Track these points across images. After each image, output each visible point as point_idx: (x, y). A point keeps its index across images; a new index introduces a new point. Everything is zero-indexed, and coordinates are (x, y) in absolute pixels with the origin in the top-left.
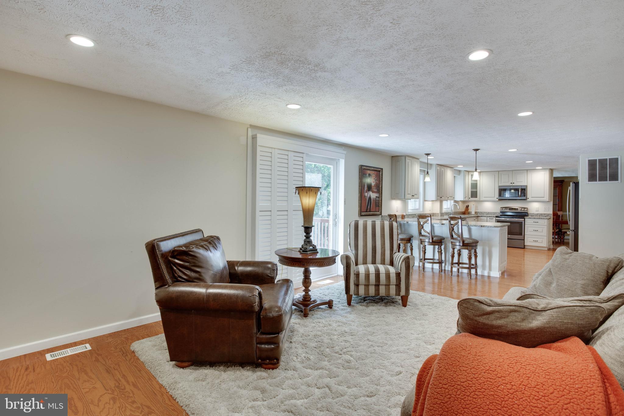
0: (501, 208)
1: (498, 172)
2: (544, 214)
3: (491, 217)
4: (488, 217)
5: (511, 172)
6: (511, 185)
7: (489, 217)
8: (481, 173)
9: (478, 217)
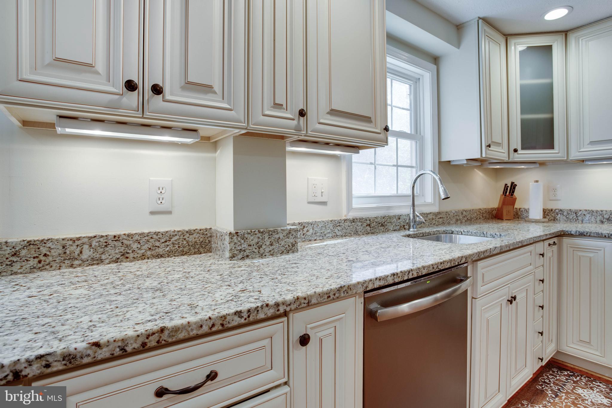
8: (572, 38)
9: (561, 235)
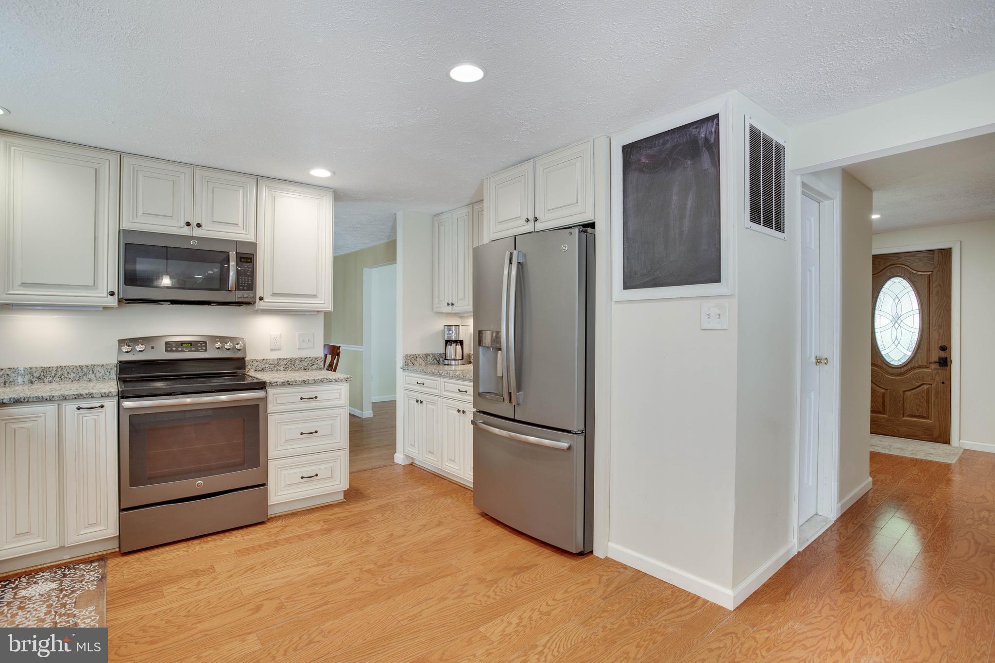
0: (122, 342)
1: (114, 159)
2: (302, 360)
3: (91, 396)
4: (65, 398)
5: (188, 171)
6: (186, 231)
7: (79, 397)
